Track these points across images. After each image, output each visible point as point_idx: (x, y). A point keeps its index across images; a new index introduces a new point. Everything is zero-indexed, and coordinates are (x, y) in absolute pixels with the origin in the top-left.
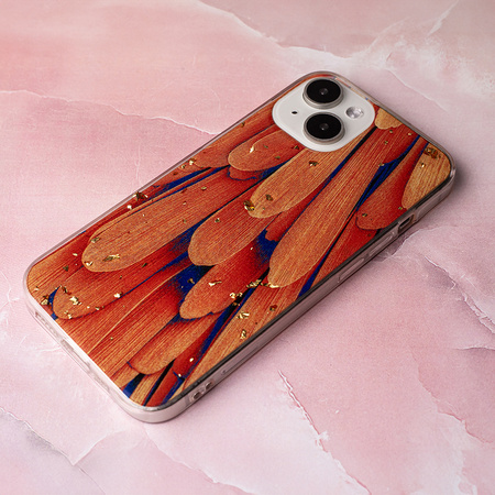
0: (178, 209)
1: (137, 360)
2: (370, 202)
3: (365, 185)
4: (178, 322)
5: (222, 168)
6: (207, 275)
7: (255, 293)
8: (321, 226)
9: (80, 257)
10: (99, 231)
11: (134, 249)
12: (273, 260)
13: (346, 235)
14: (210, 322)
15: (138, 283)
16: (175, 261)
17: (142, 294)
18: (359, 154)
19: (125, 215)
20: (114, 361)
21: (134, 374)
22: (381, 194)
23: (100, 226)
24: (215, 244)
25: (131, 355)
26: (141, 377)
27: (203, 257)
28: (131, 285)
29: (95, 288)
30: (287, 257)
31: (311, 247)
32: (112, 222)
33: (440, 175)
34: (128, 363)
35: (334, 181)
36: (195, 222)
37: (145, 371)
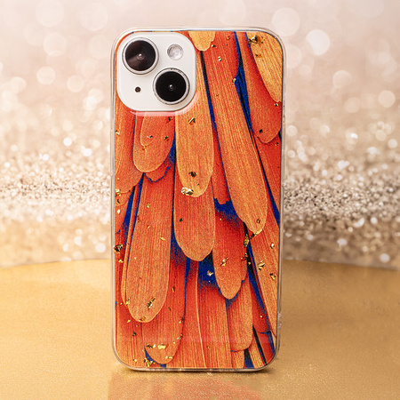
0: (150, 234)
1: (234, 345)
2: (255, 118)
3: (240, 107)
4: (231, 304)
5: (142, 179)
6: (215, 261)
7: (253, 246)
8: (243, 164)
9: (133, 320)
10: (123, 295)
11: (156, 286)
12: (241, 215)
13: (264, 157)
14: (247, 287)
15: (183, 303)
16: (187, 270)
17: (194, 307)
18: (212, 85)
19: (124, 269)
20: (223, 357)
21: (242, 353)
22: (255, 105)
23: (120, 291)
24: (197, 237)
25: (228, 345)
26: (247, 352)
27: (199, 252)
28: (181, 308)
29: (164, 328)
30: (246, 205)
31: (253, 185)
32: (123, 281)
33: (277, 55)
34: (232, 351)
35: (218, 122)
36: (169, 233)
37: (245, 347)
